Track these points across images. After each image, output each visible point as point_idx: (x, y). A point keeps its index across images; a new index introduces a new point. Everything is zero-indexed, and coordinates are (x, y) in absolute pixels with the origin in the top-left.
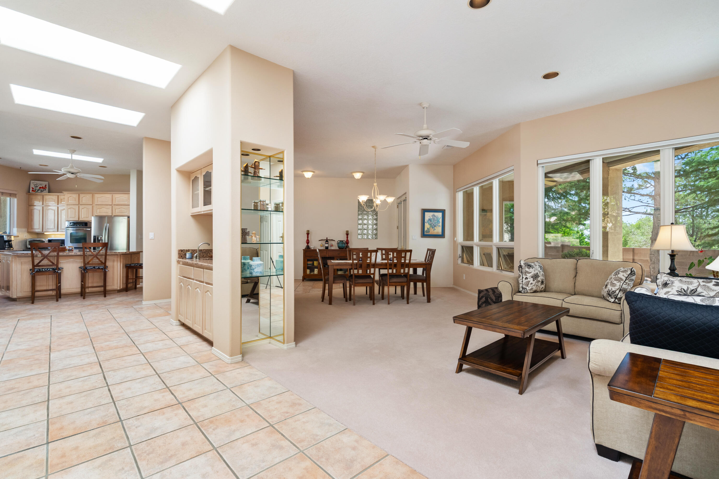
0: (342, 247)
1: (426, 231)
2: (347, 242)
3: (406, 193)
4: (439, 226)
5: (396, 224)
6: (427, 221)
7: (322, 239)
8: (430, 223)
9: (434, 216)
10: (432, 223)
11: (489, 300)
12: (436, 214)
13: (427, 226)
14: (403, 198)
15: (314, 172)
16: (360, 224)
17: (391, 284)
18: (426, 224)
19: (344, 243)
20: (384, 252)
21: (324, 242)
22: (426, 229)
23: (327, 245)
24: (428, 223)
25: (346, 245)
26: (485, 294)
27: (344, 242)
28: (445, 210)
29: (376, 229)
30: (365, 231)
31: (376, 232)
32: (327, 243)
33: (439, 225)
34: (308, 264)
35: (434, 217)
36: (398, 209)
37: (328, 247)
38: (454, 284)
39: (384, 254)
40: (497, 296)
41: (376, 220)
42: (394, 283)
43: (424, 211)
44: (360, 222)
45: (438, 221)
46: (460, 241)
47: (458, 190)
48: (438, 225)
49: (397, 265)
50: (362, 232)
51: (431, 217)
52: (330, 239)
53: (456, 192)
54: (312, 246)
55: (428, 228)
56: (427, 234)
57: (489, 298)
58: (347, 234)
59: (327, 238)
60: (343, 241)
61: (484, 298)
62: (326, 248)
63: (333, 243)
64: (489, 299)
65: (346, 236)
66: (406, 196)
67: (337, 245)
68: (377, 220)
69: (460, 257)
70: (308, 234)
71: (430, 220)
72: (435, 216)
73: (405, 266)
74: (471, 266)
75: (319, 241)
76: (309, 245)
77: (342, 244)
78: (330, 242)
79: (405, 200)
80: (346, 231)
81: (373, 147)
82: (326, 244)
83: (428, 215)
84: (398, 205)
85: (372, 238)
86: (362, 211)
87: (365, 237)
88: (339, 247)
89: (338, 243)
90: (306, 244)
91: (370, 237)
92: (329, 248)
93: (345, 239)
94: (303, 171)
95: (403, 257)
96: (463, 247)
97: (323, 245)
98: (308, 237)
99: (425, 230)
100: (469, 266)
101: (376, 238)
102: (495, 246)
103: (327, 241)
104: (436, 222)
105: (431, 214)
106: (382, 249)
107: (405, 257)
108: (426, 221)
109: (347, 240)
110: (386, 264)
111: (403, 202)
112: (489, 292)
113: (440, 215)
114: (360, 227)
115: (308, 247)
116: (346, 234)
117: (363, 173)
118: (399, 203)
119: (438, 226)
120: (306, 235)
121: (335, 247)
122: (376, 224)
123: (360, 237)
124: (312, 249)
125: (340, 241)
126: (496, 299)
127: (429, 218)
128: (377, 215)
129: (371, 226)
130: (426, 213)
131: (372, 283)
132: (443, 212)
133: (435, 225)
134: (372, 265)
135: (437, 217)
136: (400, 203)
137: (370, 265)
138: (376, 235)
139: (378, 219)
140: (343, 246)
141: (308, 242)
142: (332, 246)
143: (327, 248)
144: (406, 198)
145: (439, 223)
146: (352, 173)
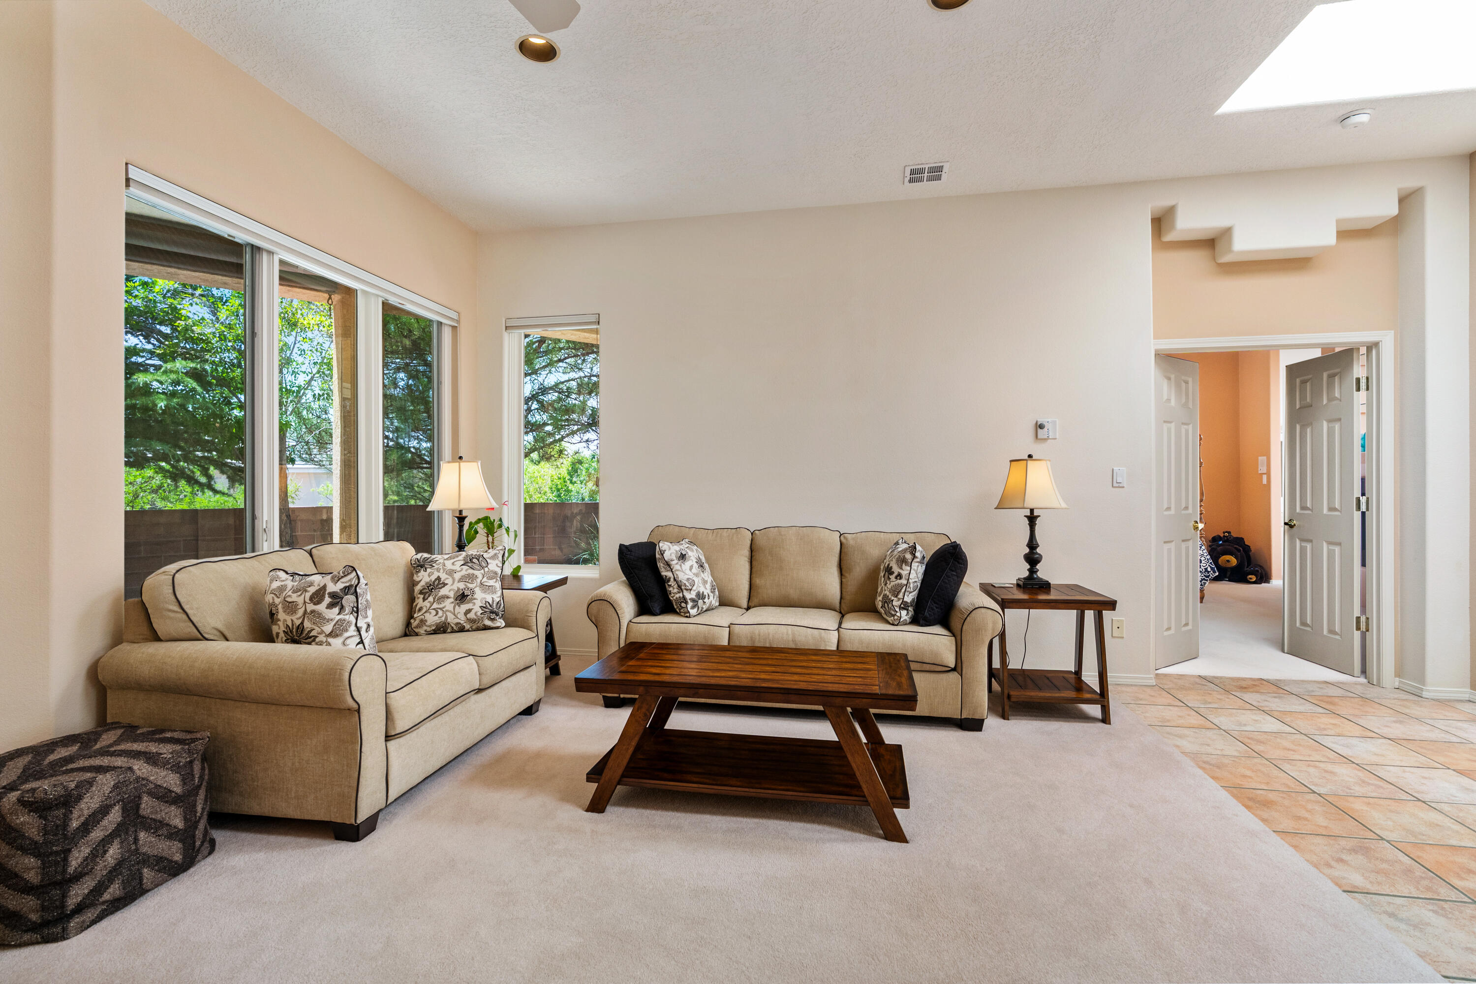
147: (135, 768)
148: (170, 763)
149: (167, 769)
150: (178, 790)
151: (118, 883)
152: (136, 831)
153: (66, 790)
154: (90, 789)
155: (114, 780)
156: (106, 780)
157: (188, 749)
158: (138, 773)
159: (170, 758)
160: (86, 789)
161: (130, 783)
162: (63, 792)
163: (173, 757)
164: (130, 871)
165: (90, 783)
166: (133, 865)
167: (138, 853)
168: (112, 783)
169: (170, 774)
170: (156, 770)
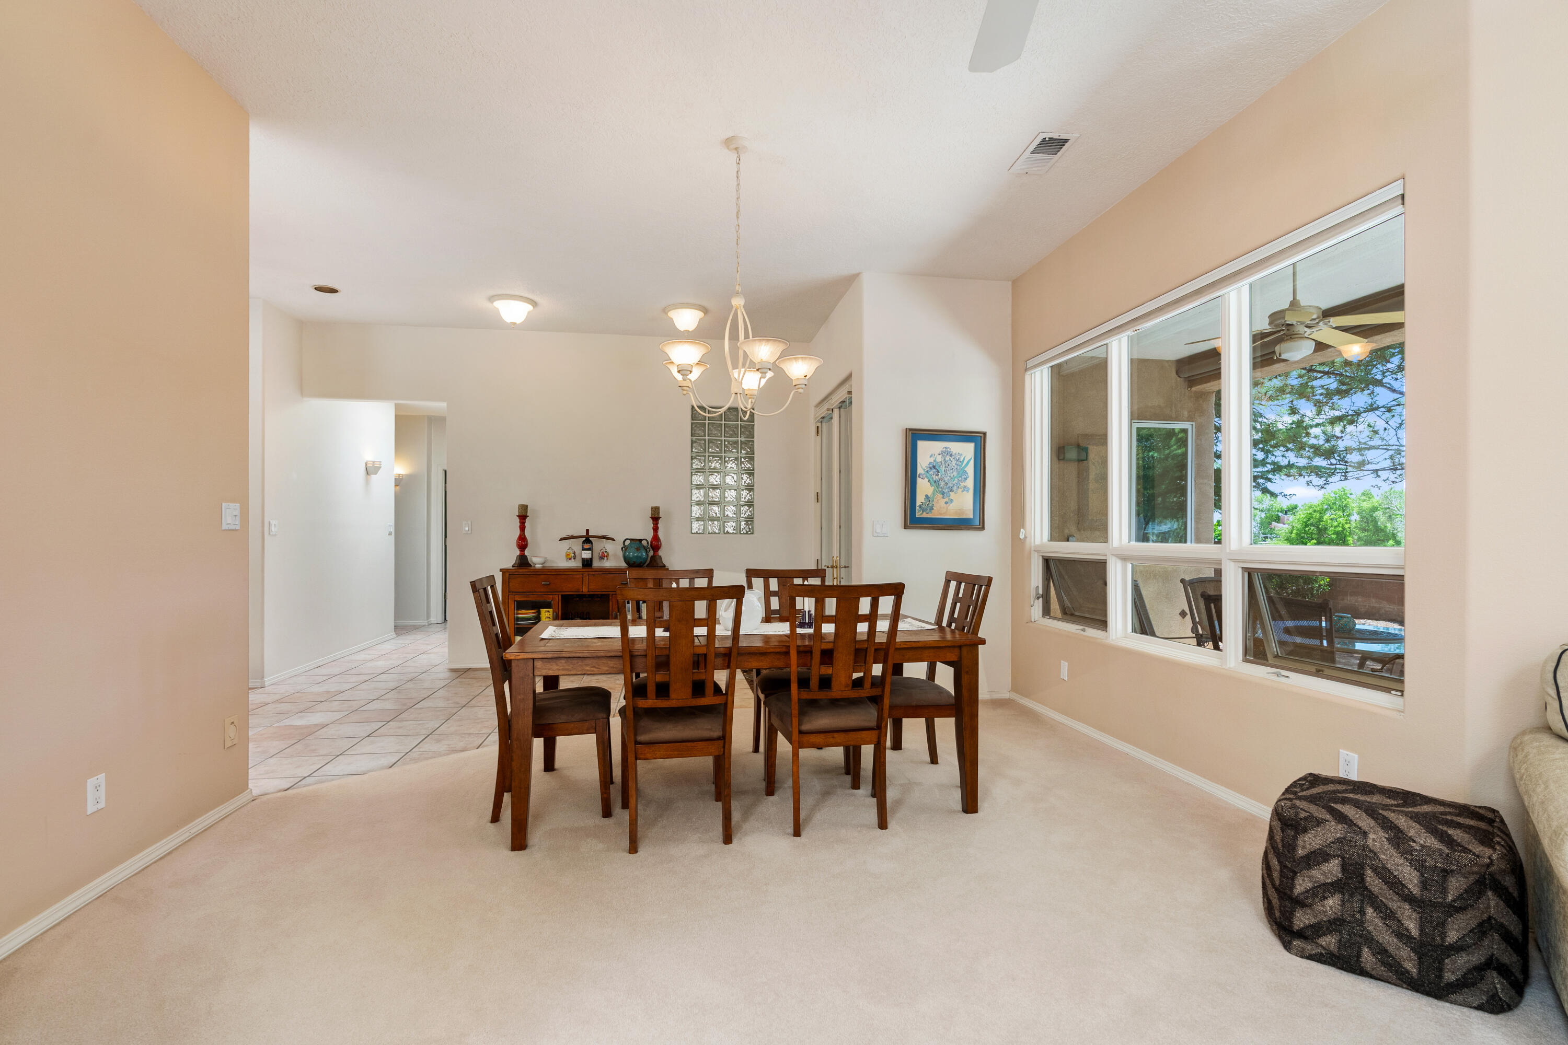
0: (639, 561)
1: (920, 506)
2: (656, 544)
3: (849, 377)
4: (965, 489)
5: (812, 486)
6: (923, 472)
7: (570, 534)
8: (935, 478)
9: (946, 453)
10: (941, 479)
11: (1372, 880)
12: (956, 447)
13: (924, 488)
14: (841, 395)
15: (534, 303)
16: (699, 487)
17: (806, 738)
18: (919, 481)
19: (645, 548)
20: (774, 584)
21: (577, 545)
22: (920, 499)
23: (586, 555)
24: (926, 480)
25: (651, 553)
26: (1339, 840)
27: (644, 543)
28: (985, 434)
29: (750, 504)
30: (716, 508)
31: (748, 513)
32: (587, 546)
33: (965, 487)
34: (518, 619)
35: (948, 458)
36: (819, 437)
37: (591, 559)
38: (1015, 688)
39: (774, 594)
40: (1429, 862)
41: (751, 473)
42: (822, 736)
43: (914, 436)
44: (698, 479)
45: (963, 474)
46: (1038, 542)
47: (1030, 363)
48: (963, 484)
49: (835, 654)
50: (706, 511)
51: (939, 459)
52: (600, 534)
53: (1026, 370)
54: (537, 560)
55: (927, 496)
56: (925, 515)
57: (1374, 869)
58: (655, 519)
59: (587, 531)
60: (640, 540)
61: (1336, 862)
62: (584, 565)
63: (609, 547)
64: (1369, 872)
65: (650, 524)
66: (851, 386)
67: (620, 554)
68: (753, 474)
69: (1038, 598)
70: (523, 518)
71: (933, 467)
72: (951, 455)
73: (870, 658)
74: (1092, 632)
75: (562, 539)
76: (527, 553)
77: (638, 549)
78: (598, 545)
79: (846, 404)
80: (652, 508)
81: (730, 143)
82: (584, 549)
83: (927, 451)
84: (819, 424)
85: (738, 530)
86: (705, 444)
87: (715, 527)
88: (626, 560)
89: (625, 546)
90: (518, 552)
91: (730, 527)
92: (596, 564)
93: (649, 536)
94: (492, 299)
95: (864, 618)
96: (1047, 561)
97: (574, 553)
98: (522, 528)
99: (918, 503)
100: (1084, 630)
101: (751, 532)
102: (1235, 561)
103: (587, 540)
104: (955, 474)
105: (938, 446)
106: (766, 575)
107: (872, 618)
108: (920, 470)
109: (656, 538)
110: (784, 650)
111: (836, 412)
112: (1365, 834)
113: (967, 450)
114: (697, 495)
115: (523, 561)
116: (651, 518)
117: (705, 311)
118: (823, 418)
119: (960, 490)
120: (518, 520)
121: (615, 561)
122: (750, 488)
123: (696, 526)
124: (538, 566)
125: (631, 540)
126: (1424, 885)
127: (932, 460)
128: (751, 459)
129: (733, 493)
130: (922, 445)
131: (718, 739)
132: (978, 439)
133: (950, 485)
134: (717, 655)
135: (958, 457)
136: (825, 419)
137: (711, 657)
138: (750, 520)
139: (756, 472)
140: (640, 557)
141: (522, 543)
142: (604, 556)
143: (587, 563)
144: (850, 392)
145: (966, 479)
146: (665, 311)
147: (1371, 836)
148: (1413, 855)
149: (1405, 858)
150: (1416, 891)
151: (1335, 939)
152: (1362, 902)
153: (1296, 816)
154: (1315, 827)
155: (1341, 834)
156: (1335, 829)
157: (1447, 855)
158: (1370, 842)
159: (1416, 849)
160: (1312, 825)
161: (1356, 846)
162: (1292, 816)
163: (1421, 851)
164: (1350, 937)
165: (1319, 822)
166: (1355, 935)
167: (1363, 927)
168: (1339, 835)
169: (1407, 866)
170: (1392, 851)
